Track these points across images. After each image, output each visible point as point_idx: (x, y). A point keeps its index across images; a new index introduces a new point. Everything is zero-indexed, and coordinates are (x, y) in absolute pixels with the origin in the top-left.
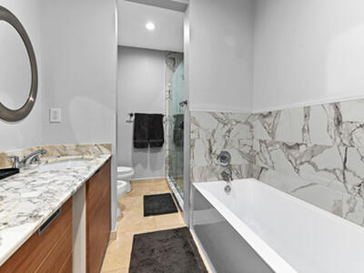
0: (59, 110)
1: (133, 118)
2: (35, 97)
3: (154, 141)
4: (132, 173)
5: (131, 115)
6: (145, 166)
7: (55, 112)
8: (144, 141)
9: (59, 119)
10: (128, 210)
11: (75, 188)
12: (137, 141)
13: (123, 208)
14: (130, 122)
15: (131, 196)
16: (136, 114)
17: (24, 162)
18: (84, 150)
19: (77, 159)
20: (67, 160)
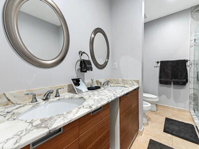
0: (116, 63)
1: (159, 64)
2: (108, 60)
3: (177, 80)
4: (158, 100)
5: (158, 63)
6: (169, 97)
7: (115, 64)
8: (167, 80)
9: (116, 68)
10: (153, 122)
11: (110, 100)
12: (162, 79)
13: (149, 119)
14: (157, 67)
15: (156, 114)
16: (161, 62)
17: (104, 84)
18: (125, 82)
19: (122, 86)
20: (118, 86)
